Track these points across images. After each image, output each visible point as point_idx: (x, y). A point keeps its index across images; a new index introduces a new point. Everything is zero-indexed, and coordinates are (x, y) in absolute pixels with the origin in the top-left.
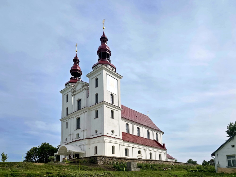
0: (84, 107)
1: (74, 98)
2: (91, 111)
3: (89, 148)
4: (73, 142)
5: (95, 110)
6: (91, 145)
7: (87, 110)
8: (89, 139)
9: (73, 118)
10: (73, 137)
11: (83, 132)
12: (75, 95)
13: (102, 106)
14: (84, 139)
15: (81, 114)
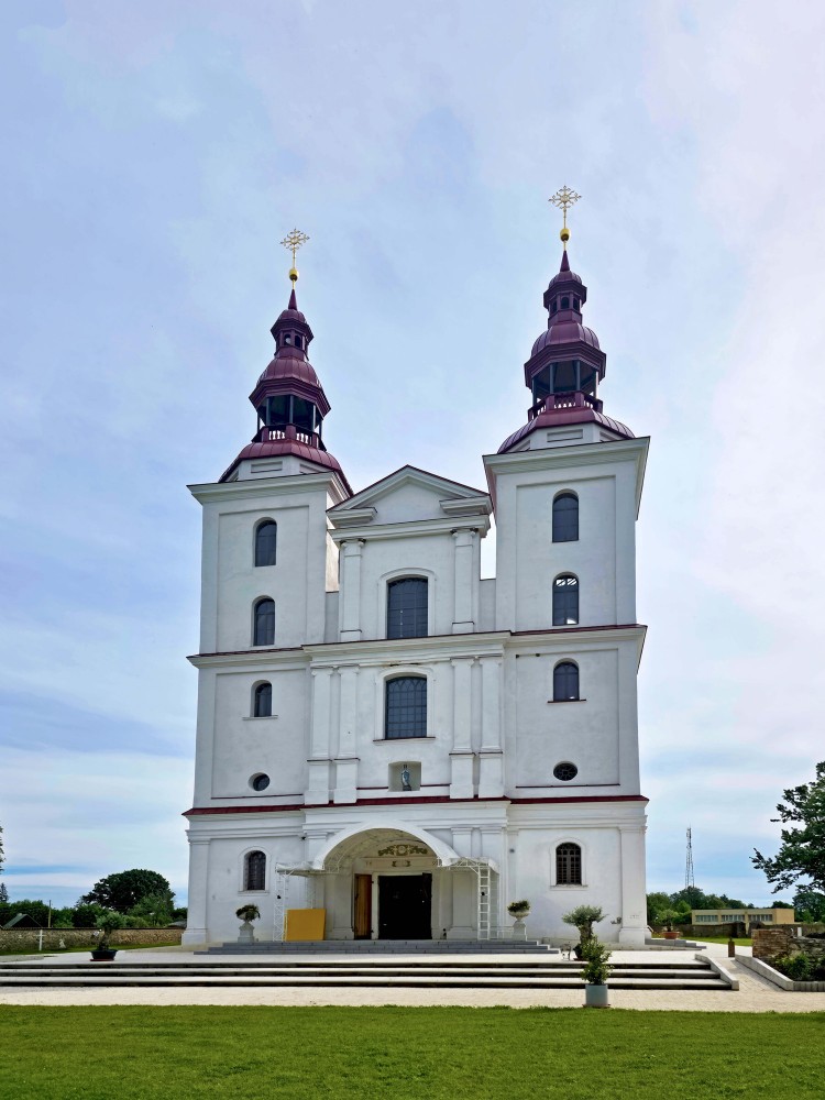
0: (469, 628)
1: (361, 556)
2: (517, 656)
3: (512, 851)
4: (361, 802)
5: (556, 660)
6: (522, 833)
7: (498, 649)
8: (515, 801)
9: (357, 669)
10: (359, 775)
11: (468, 762)
12: (364, 541)
13: (622, 647)
14: (476, 798)
15: (436, 663)
